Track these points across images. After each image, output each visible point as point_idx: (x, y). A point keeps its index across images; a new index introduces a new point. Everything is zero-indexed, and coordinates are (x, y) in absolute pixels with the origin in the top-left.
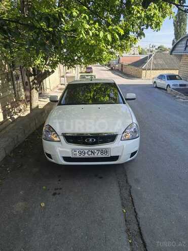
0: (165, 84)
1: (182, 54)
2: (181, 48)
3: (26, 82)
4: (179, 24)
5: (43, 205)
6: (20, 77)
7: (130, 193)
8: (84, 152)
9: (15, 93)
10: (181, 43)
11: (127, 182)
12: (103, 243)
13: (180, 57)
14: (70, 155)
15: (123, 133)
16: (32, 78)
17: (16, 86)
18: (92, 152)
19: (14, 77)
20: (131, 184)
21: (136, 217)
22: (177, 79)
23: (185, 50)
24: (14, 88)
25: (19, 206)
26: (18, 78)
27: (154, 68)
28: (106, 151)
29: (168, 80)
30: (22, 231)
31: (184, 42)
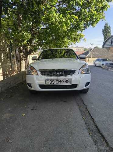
0: (101, 64)
1: (110, 46)
2: (109, 43)
3: (19, 60)
4: (106, 34)
5: (24, 115)
6: (15, 57)
7: (87, 109)
8: (53, 81)
9: (11, 65)
10: (108, 40)
11: (83, 103)
12: (70, 136)
13: (109, 48)
14: (44, 84)
15: (80, 69)
16: (22, 54)
17: (12, 61)
18: (59, 81)
19: (11, 56)
20: (87, 104)
21: (93, 121)
22: (107, 61)
23: (111, 44)
24: (11, 62)
25: (7, 116)
26: (14, 57)
27: (93, 56)
28: (69, 81)
29: (102, 61)
30: (6, 128)
31: (110, 40)
